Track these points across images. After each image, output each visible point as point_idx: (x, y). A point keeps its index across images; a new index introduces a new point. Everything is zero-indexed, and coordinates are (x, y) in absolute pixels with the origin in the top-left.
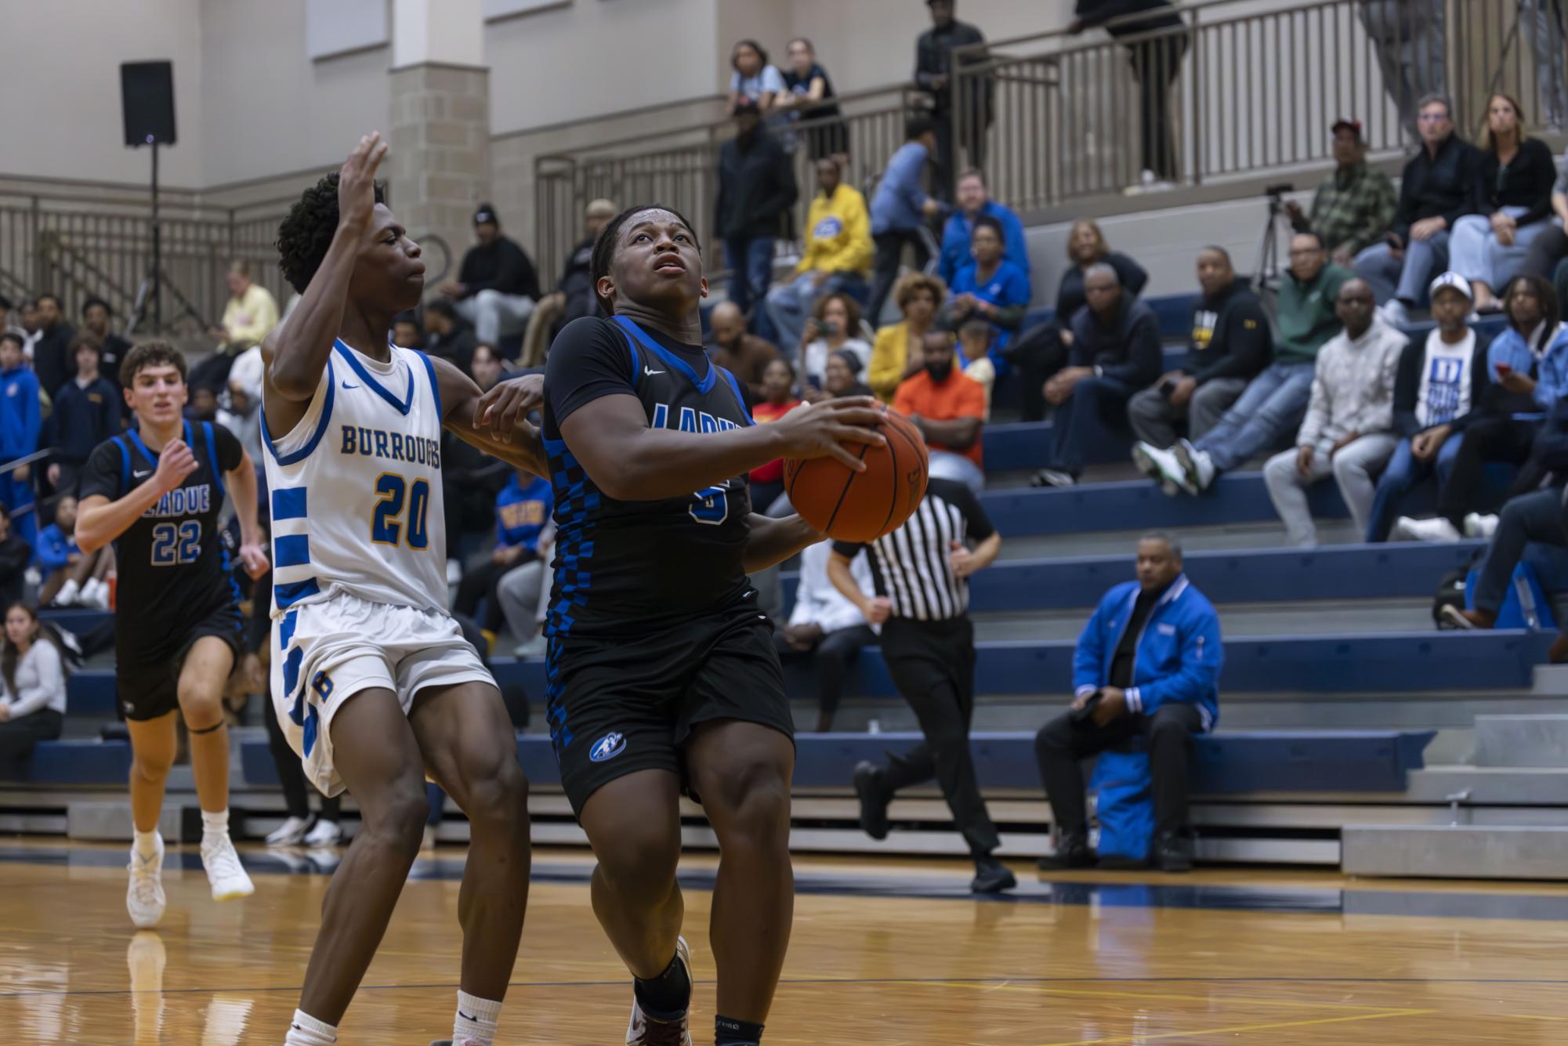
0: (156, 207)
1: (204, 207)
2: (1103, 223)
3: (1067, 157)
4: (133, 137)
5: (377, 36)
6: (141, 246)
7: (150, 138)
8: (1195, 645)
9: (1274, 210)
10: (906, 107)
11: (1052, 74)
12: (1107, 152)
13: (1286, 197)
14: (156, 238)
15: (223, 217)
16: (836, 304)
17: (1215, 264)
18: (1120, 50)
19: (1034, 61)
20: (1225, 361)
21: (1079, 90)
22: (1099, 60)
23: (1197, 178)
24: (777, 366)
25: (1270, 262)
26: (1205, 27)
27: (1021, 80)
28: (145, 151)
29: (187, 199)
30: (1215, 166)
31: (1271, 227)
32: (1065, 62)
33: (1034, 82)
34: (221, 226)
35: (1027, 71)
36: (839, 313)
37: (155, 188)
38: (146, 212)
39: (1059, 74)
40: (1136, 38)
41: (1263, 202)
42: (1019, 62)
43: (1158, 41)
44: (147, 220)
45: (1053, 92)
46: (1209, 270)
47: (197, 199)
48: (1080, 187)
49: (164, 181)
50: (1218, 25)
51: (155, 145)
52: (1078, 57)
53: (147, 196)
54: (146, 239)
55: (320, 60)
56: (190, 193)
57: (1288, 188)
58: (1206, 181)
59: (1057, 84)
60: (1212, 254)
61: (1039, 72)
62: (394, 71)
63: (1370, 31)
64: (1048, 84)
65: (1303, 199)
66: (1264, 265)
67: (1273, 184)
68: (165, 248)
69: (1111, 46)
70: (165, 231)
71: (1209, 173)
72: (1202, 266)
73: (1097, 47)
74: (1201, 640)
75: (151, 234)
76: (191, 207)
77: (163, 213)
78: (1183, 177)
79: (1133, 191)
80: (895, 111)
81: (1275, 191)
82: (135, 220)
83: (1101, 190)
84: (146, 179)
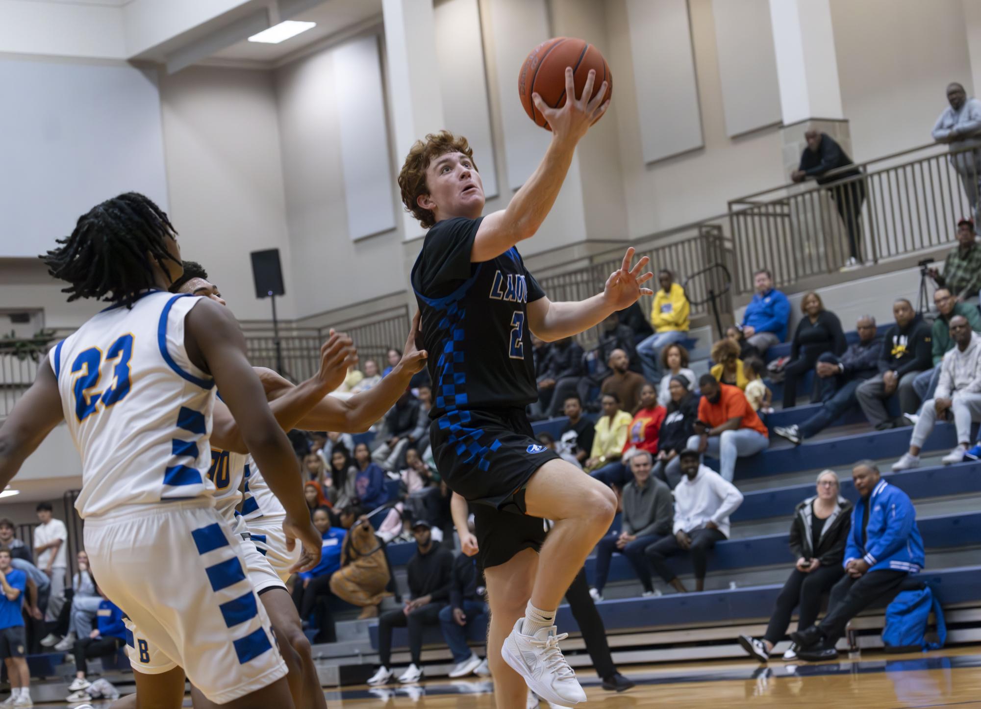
0: (276, 330)
1: (298, 329)
2: (820, 291)
3: (798, 255)
4: (261, 293)
5: (389, 224)
6: (271, 354)
7: (270, 293)
8: (891, 510)
9: (923, 273)
10: (701, 236)
11: (786, 210)
12: (822, 249)
13: (931, 266)
14: (278, 350)
15: (315, 334)
16: (674, 350)
17: (904, 309)
18: (823, 192)
19: (774, 203)
20: (912, 362)
21: (802, 217)
22: (812, 199)
23: (875, 260)
24: (647, 388)
25: (924, 303)
26: (872, 175)
27: (767, 215)
28: (268, 301)
29: (288, 326)
30: (885, 252)
31: (923, 283)
32: (792, 201)
33: (775, 215)
34: (314, 338)
35: (771, 209)
36: (676, 355)
37: (275, 321)
38: (271, 334)
39: (790, 209)
40: (833, 184)
41: (917, 270)
42: (766, 205)
43: (845, 186)
44: (273, 339)
45: (786, 220)
46: (901, 313)
47: (294, 325)
48: (808, 271)
49: (280, 317)
50: (879, 173)
51: (273, 296)
52: (800, 199)
53: (271, 326)
54: (273, 350)
55: (357, 241)
56: (290, 322)
57: (931, 261)
58: (880, 261)
59: (789, 215)
60: (901, 303)
61: (778, 209)
62: (406, 243)
63: (958, 170)
64: (783, 215)
65: (939, 266)
66: (921, 306)
67: (922, 259)
68: (284, 353)
69: (818, 190)
70: (284, 344)
71: (881, 257)
72: (896, 311)
73: (810, 192)
74: (893, 506)
75: (275, 347)
76: (291, 329)
77: (282, 334)
78: (867, 260)
79: (844, 270)
80: (695, 239)
81: (923, 263)
82: (266, 339)
83: (820, 272)
84: (270, 317)
